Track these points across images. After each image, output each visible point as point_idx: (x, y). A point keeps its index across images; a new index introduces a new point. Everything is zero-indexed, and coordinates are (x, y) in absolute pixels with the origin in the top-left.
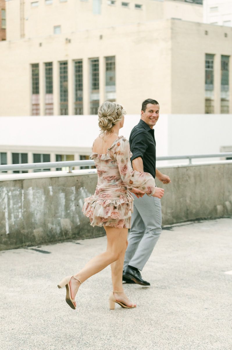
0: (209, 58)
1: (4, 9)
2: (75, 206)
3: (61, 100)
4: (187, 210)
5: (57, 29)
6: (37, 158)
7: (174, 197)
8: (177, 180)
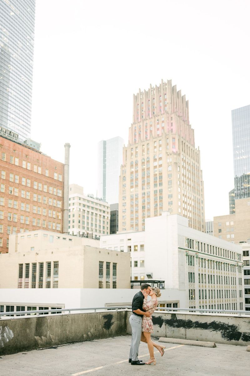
0: (101, 263)
1: (8, 239)
2: (2, 337)
3: (32, 281)
4: (67, 337)
5: (33, 249)
6: (18, 308)
7: (60, 331)
8: (62, 322)
